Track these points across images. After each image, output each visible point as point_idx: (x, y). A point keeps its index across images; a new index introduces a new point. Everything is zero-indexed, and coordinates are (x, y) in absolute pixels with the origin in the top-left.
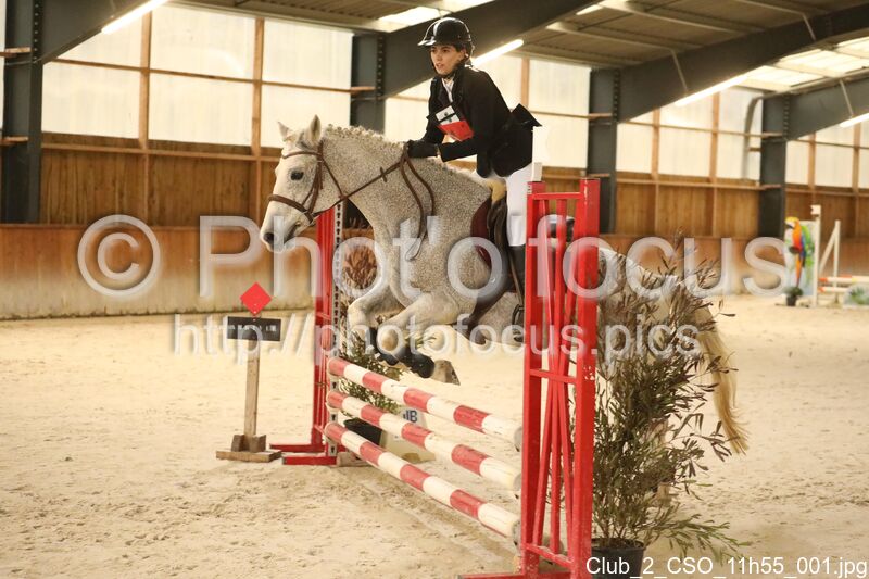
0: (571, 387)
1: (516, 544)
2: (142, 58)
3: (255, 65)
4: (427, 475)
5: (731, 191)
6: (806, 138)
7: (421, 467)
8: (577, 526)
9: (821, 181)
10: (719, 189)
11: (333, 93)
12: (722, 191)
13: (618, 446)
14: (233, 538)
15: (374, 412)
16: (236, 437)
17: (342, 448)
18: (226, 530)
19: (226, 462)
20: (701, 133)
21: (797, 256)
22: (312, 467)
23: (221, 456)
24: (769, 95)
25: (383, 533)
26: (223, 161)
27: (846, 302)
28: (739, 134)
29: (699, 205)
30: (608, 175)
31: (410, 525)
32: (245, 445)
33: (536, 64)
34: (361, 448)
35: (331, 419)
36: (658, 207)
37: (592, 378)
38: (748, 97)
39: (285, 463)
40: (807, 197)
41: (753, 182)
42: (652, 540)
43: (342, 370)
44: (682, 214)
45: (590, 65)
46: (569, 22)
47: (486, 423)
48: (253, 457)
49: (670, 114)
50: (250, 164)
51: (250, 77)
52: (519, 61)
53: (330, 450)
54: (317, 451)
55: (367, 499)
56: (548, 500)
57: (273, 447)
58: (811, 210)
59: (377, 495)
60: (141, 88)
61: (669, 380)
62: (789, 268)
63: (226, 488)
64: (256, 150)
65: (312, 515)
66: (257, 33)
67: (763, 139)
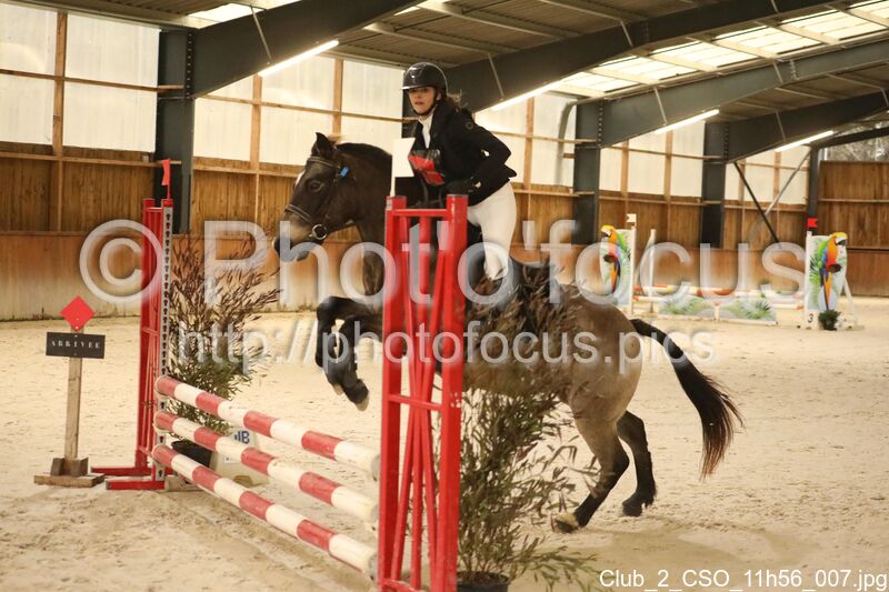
1: (372, 578)
3: (57, 61)
4: (270, 504)
5: (545, 198)
6: (619, 145)
7: (255, 490)
8: (441, 560)
9: (633, 188)
10: (532, 195)
11: (139, 92)
12: (536, 197)
14: (64, 574)
15: (208, 434)
16: (55, 461)
17: (169, 471)
18: (55, 565)
19: (45, 488)
20: (515, 139)
21: (613, 265)
22: (139, 492)
23: (40, 481)
24: (583, 101)
25: (224, 566)
26: (22, 160)
27: (661, 312)
28: (553, 140)
32: (66, 469)
33: (349, 65)
35: (159, 440)
37: (458, 405)
38: (563, 102)
39: (108, 489)
40: (621, 205)
41: (567, 189)
42: (516, 574)
43: (173, 389)
46: (385, 22)
48: (74, 482)
50: (51, 163)
51: (53, 74)
52: (333, 61)
53: (157, 474)
54: (142, 475)
57: (94, 470)
58: (627, 218)
59: (211, 523)
62: (603, 277)
63: (49, 517)
64: (58, 150)
65: (146, 546)
66: (59, 28)
67: (576, 146)
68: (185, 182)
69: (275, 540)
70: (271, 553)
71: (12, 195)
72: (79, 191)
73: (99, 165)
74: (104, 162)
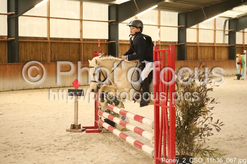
0: (168, 109)
1: (153, 157)
2: (47, 14)
3: (80, 15)
4: (127, 136)
5: (220, 47)
6: (242, 31)
8: (171, 152)
10: (216, 46)
11: (103, 22)
12: (218, 47)
13: (183, 127)
15: (112, 117)
16: (72, 125)
19: (69, 132)
20: (211, 30)
21: (240, 65)
22: (94, 133)
23: (67, 131)
24: (231, 19)
25: (114, 154)
26: (72, 43)
28: (222, 30)
29: (211, 51)
30: (184, 43)
31: (122, 151)
32: (75, 127)
33: (162, 12)
34: (108, 127)
35: (100, 119)
36: (199, 52)
37: (174, 106)
38: (224, 19)
39: (86, 133)
40: (242, 48)
41: (227, 44)
42: (195, 155)
44: (206, 54)
45: (178, 12)
47: (144, 120)
48: (77, 131)
49: (201, 25)
51: (79, 19)
52: (157, 11)
53: (100, 128)
54: (96, 129)
55: (110, 143)
56: (162, 143)
57: (83, 127)
58: (244, 52)
60: (47, 23)
61: (199, 106)
62: (237, 69)
63: (68, 141)
64: (81, 40)
65: (93, 149)
66: (80, 6)
67: (229, 32)
68: (117, 47)
69: (130, 146)
70: (128, 150)
71: (70, 53)
72: (88, 51)
73: (93, 43)
74: (94, 42)
